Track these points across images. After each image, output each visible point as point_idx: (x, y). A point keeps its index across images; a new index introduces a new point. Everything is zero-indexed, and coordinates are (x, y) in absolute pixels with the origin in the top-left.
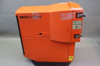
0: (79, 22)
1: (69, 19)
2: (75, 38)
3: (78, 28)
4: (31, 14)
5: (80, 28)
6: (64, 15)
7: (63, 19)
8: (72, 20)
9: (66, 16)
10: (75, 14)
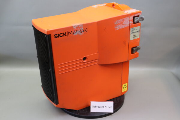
0: (137, 28)
1: (126, 26)
2: (132, 53)
3: (136, 38)
4: (72, 27)
5: (138, 37)
6: (119, 21)
7: (118, 28)
8: (130, 27)
9: (122, 23)
10: (132, 18)
